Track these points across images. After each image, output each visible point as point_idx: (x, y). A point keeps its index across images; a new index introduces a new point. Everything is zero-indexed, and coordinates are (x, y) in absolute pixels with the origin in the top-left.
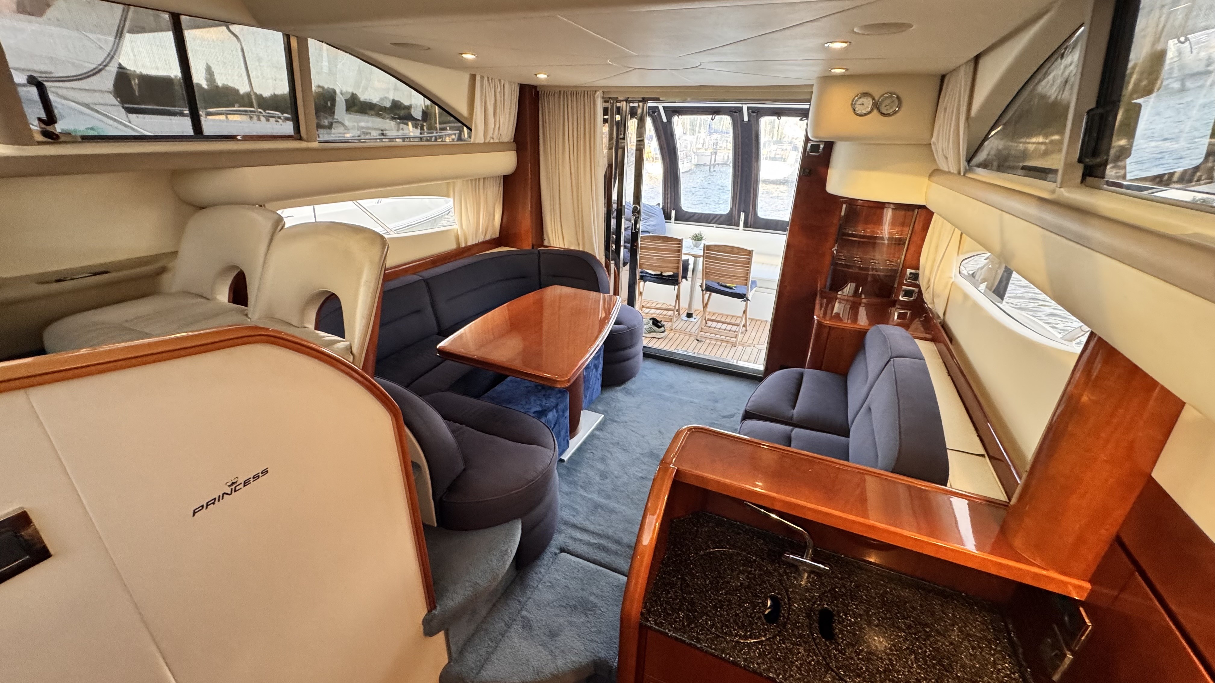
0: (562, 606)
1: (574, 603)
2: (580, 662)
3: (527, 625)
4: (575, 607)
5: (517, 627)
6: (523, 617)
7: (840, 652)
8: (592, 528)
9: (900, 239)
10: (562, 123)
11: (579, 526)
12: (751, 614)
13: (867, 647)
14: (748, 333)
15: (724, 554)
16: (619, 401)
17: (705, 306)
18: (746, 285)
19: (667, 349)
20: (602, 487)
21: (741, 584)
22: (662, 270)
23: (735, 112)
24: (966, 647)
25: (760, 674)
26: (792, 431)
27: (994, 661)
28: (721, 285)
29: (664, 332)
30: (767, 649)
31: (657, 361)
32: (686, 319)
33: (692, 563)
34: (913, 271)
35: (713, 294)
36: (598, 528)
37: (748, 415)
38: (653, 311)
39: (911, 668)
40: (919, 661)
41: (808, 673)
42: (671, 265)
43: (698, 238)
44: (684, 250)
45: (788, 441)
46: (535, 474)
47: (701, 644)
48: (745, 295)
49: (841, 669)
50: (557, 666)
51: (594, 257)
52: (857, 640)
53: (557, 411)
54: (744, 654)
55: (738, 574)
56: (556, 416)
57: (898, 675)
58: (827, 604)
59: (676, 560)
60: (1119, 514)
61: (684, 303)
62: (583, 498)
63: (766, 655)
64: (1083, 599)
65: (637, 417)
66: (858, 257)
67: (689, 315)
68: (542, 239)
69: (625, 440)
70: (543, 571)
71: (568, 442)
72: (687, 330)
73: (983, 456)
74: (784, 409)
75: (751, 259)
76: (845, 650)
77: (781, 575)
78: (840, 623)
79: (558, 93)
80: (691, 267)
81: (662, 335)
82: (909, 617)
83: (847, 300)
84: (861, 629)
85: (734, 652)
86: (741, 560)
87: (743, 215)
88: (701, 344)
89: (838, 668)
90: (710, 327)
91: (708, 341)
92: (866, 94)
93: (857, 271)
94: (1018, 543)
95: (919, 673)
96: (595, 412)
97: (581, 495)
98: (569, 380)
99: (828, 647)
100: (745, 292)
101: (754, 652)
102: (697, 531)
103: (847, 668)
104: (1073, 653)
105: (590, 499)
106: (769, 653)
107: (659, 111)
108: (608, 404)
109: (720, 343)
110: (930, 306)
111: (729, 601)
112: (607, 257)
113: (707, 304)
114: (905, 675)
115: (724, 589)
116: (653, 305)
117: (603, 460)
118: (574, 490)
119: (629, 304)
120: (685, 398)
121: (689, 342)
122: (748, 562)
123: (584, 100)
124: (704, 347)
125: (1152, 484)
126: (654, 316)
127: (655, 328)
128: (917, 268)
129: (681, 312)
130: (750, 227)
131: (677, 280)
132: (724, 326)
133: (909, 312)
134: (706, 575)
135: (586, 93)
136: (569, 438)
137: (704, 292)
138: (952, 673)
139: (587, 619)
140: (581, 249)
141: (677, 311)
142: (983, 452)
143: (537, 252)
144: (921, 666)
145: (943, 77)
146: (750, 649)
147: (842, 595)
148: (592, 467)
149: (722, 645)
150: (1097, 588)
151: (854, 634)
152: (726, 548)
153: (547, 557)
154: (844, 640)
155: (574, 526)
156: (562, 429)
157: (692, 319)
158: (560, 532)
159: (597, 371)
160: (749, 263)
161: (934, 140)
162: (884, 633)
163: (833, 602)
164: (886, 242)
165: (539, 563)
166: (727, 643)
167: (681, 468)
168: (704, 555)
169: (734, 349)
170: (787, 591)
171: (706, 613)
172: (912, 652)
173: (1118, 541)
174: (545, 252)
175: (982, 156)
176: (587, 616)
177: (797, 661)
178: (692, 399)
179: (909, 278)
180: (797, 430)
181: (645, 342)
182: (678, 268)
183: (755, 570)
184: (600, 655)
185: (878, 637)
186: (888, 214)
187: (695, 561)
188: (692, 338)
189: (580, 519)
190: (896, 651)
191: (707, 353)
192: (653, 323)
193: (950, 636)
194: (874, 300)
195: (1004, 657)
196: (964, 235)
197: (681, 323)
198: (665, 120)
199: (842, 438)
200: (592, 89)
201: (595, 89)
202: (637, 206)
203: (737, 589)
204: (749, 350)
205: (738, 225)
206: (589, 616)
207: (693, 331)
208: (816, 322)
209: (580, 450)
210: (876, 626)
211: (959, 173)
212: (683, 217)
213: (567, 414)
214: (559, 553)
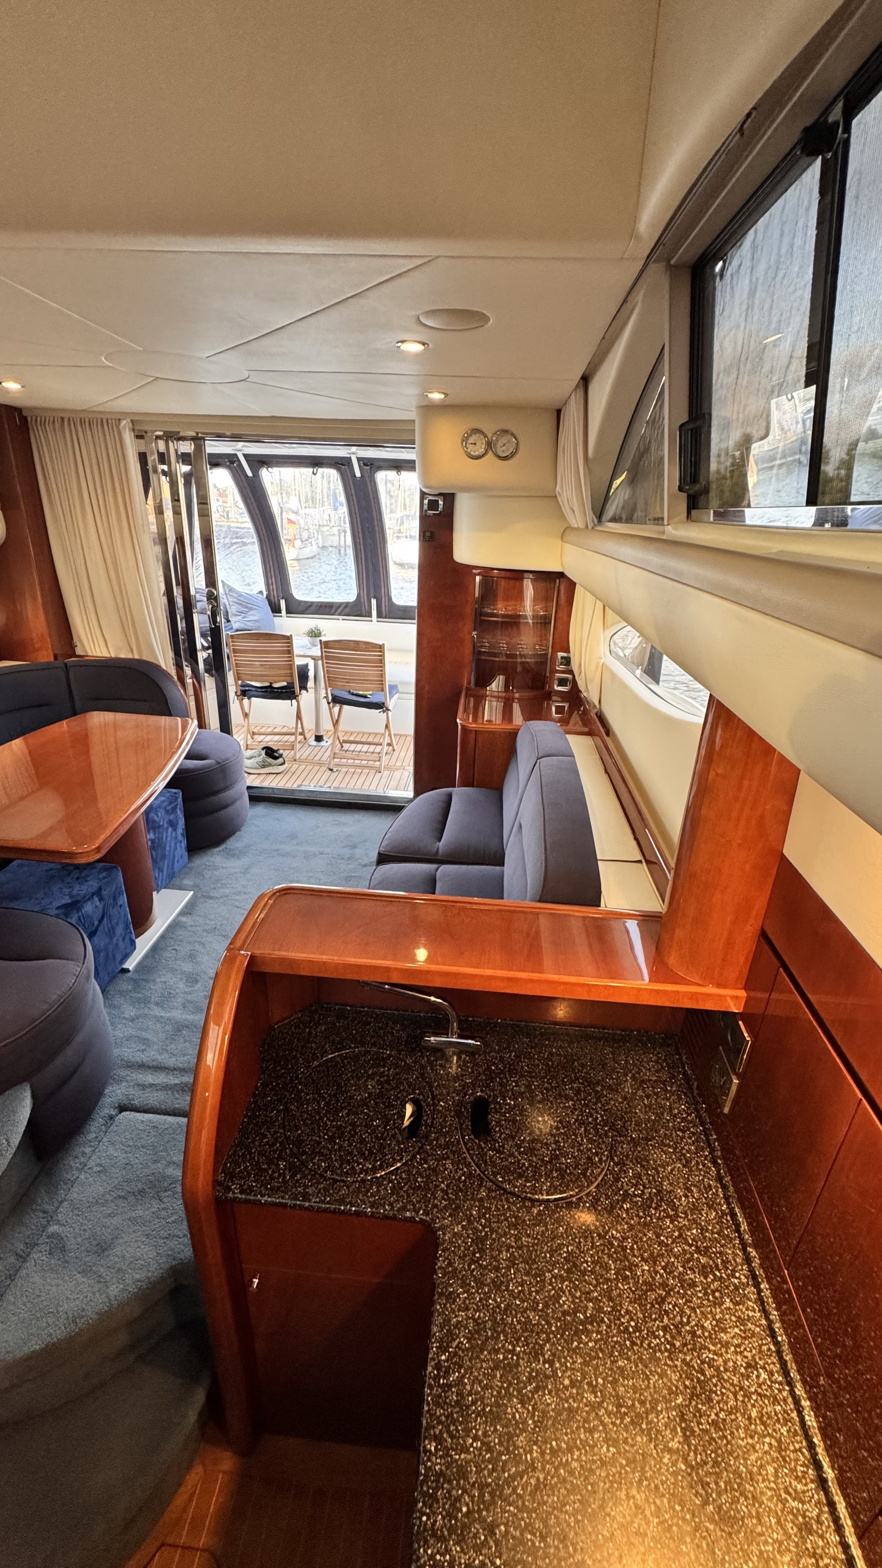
0: (120, 1197)
1: (140, 1186)
2: (149, 1278)
3: (58, 1246)
4: (142, 1192)
5: (38, 1256)
6: (51, 1236)
7: (498, 1151)
8: (171, 1062)
9: (545, 617)
10: (72, 466)
11: (151, 1065)
12: (383, 1134)
13: (530, 1134)
14: (396, 753)
15: (346, 1058)
16: (216, 868)
17: (336, 723)
18: (382, 690)
19: (289, 786)
20: (189, 997)
21: (370, 1094)
22: (271, 679)
23: (343, 465)
24: (641, 1097)
25: (394, 1218)
26: (437, 869)
27: (670, 1106)
28: (353, 694)
29: (284, 763)
30: (403, 1179)
31: (272, 805)
32: (314, 743)
33: (300, 1083)
34: (565, 655)
35: (345, 707)
36: (181, 1059)
37: (383, 859)
38: (269, 738)
39: (581, 1145)
40: (590, 1134)
41: (456, 1194)
42: (282, 672)
43: (314, 634)
44: (296, 651)
45: (431, 885)
46: (46, 1006)
47: (310, 1201)
48: (383, 704)
49: (499, 1174)
50: (108, 1297)
51: (157, 667)
52: (518, 1127)
53: (101, 899)
54: (372, 1195)
55: (366, 1081)
56: (101, 906)
57: (566, 1160)
58: (482, 1091)
59: (278, 1084)
60: (760, 903)
61: (309, 723)
62: (158, 1019)
63: (401, 1188)
64: (741, 1011)
65: (243, 886)
66: (503, 643)
67: (319, 739)
68: (72, 647)
69: (225, 922)
70: (88, 1150)
71: (133, 943)
72: (317, 758)
73: (640, 862)
74: (427, 843)
75: (383, 656)
76: (503, 1147)
77: (423, 1067)
78: (496, 1112)
79: (60, 420)
80: (311, 674)
81: (281, 768)
82: (577, 1079)
83: (498, 697)
84: (522, 1111)
85: (357, 1197)
86: (371, 1059)
87: (374, 602)
88: (335, 775)
89: (495, 1174)
90: (347, 751)
91: (344, 770)
92: (476, 431)
93: (504, 659)
94: (672, 960)
95: (590, 1149)
96: (180, 889)
97: (155, 1017)
98: (98, 849)
99: (483, 1149)
100: (383, 700)
101: (386, 1189)
102: (310, 1033)
103: (506, 1170)
104: (738, 1076)
105: (169, 1019)
106: (406, 1184)
107: (239, 460)
108: (200, 874)
109: (360, 771)
110: (585, 694)
111: (353, 1124)
112: (179, 667)
113: (337, 721)
114: (574, 1157)
115: (345, 1108)
116: (269, 730)
117: (192, 957)
118: (146, 1011)
119: (222, 731)
120: (311, 849)
121: (320, 774)
122: (380, 1061)
123: (104, 435)
124: (339, 778)
125: (784, 862)
126: (270, 745)
127: (270, 760)
128: (567, 650)
129: (307, 736)
130: (386, 618)
131: (294, 692)
132: (365, 748)
133: (566, 705)
134: (320, 1095)
135: (105, 423)
136: (134, 936)
137: (331, 705)
138: (626, 1136)
139: (163, 1206)
140: (137, 657)
141: (301, 734)
142: (639, 857)
143: (63, 666)
144: (591, 1138)
145: (559, 412)
146: (379, 1185)
147: (499, 1074)
148: (173, 970)
149: (340, 1193)
150: (752, 994)
151: (514, 1121)
152: (350, 1047)
153: (95, 1126)
154: (501, 1134)
155: (142, 1066)
156: (117, 924)
157: (323, 743)
158: (119, 1081)
159: (175, 829)
160: (381, 661)
161: (558, 489)
162: (550, 1108)
163: (488, 1086)
164: (530, 621)
165: (81, 1139)
166: (348, 1187)
167: (258, 952)
168: (319, 1066)
169: (378, 775)
170: (431, 1087)
171: (319, 1152)
172: (581, 1123)
173: (764, 935)
174: (77, 665)
175: (611, 511)
176: (161, 1200)
177: (443, 1182)
178: (321, 849)
179: (561, 664)
180: (444, 868)
181: (252, 781)
182: (292, 675)
183: (389, 1070)
184: (182, 1256)
185: (543, 1116)
186: (529, 589)
187: (305, 1078)
188: (324, 768)
189: (153, 1053)
190: (564, 1128)
191: (343, 785)
192: (267, 754)
193: (623, 1089)
194: (527, 694)
195: (680, 1098)
196: (607, 608)
197: (308, 750)
198: (250, 474)
199: (498, 868)
200: (113, 416)
201: (119, 417)
202: (213, 590)
203: (364, 1103)
204: (397, 774)
205: (371, 616)
206: (165, 1200)
207: (324, 759)
208: (460, 727)
209: (155, 949)
210: (540, 1102)
211: (587, 527)
212: (296, 608)
213: (124, 899)
214: (117, 1115)
